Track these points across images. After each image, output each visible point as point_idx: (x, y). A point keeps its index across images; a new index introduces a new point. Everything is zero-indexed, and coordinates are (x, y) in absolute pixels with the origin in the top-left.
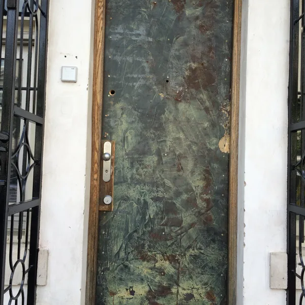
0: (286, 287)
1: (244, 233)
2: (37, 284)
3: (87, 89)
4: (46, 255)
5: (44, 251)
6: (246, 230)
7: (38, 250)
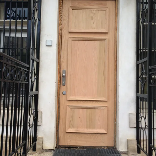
0: (136, 127)
1: (119, 105)
2: (38, 124)
3: (56, 49)
4: (41, 113)
5: (40, 112)
6: (120, 104)
7: (38, 112)
